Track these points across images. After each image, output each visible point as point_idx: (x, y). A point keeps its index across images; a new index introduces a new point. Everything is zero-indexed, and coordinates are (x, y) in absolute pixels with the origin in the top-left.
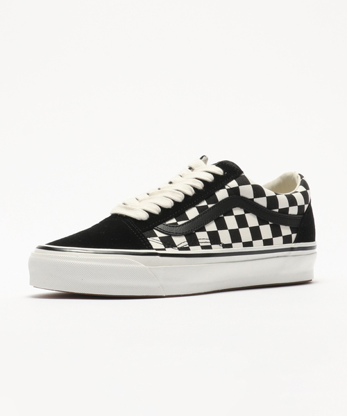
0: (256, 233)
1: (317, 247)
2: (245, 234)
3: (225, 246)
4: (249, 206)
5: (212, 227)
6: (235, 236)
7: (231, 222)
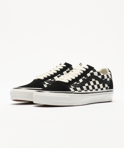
0: (99, 86)
1: (114, 91)
2: (96, 87)
3: (91, 90)
4: (96, 78)
5: (87, 85)
6: (93, 87)
7: (92, 83)
